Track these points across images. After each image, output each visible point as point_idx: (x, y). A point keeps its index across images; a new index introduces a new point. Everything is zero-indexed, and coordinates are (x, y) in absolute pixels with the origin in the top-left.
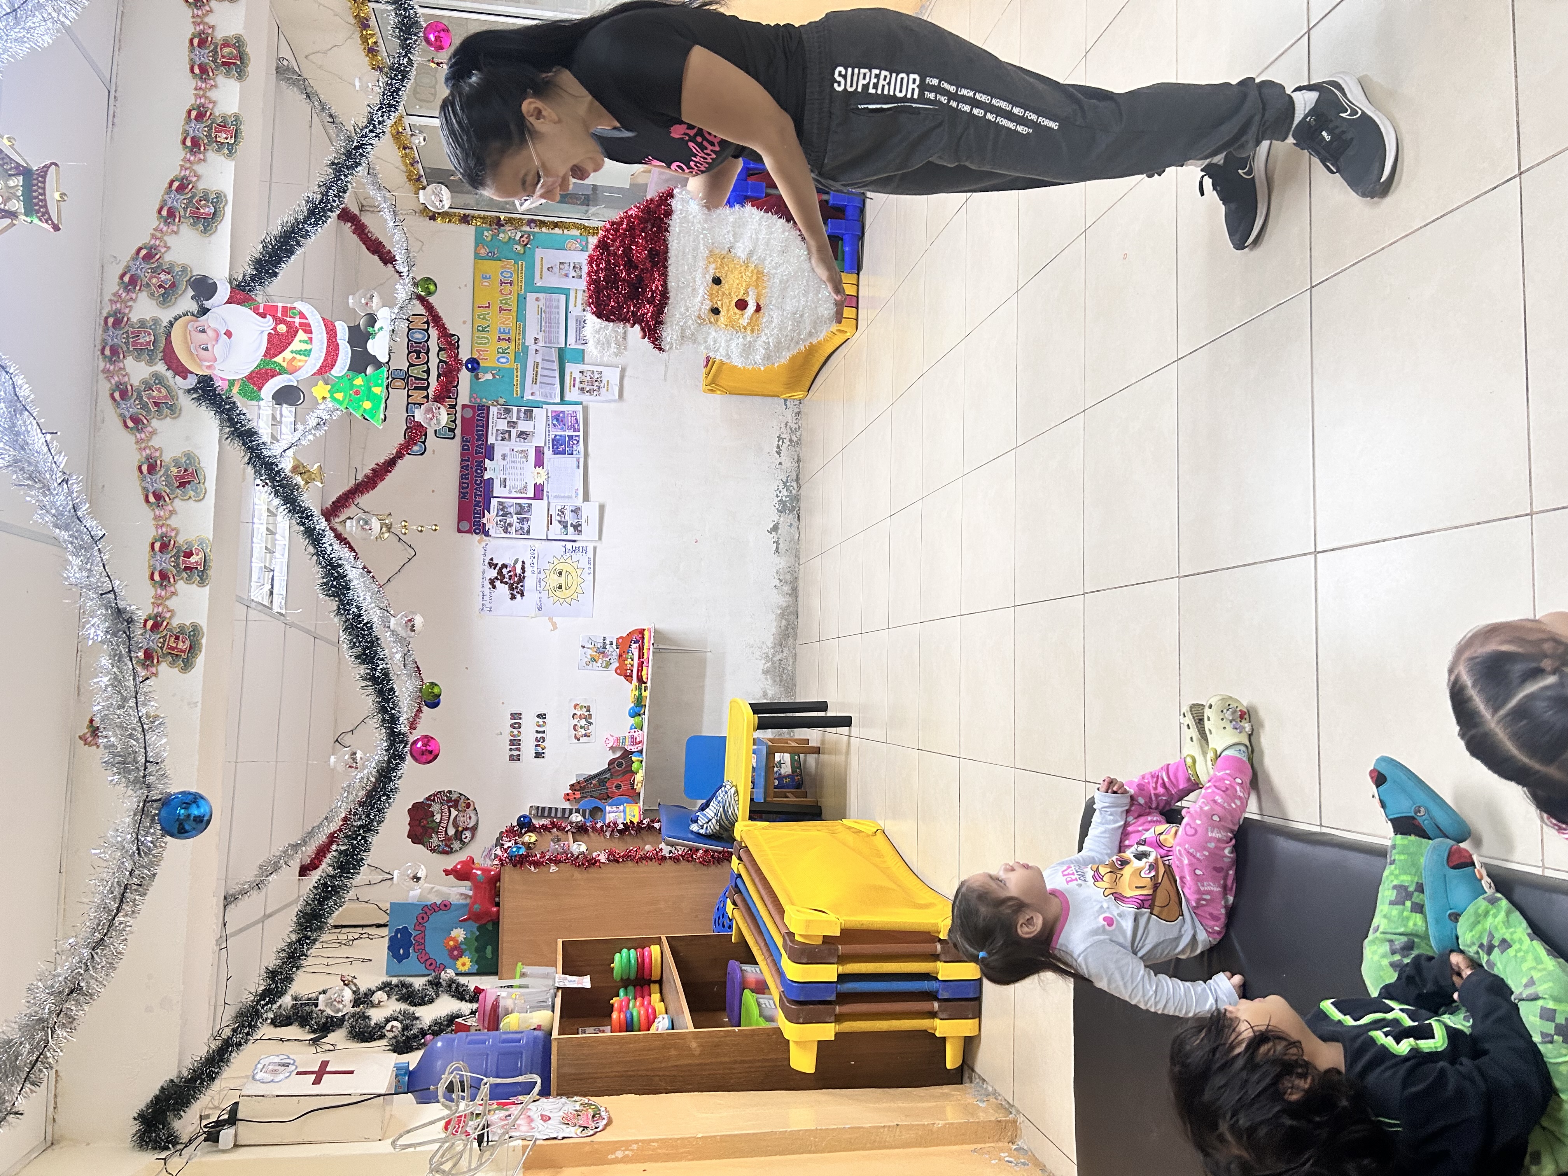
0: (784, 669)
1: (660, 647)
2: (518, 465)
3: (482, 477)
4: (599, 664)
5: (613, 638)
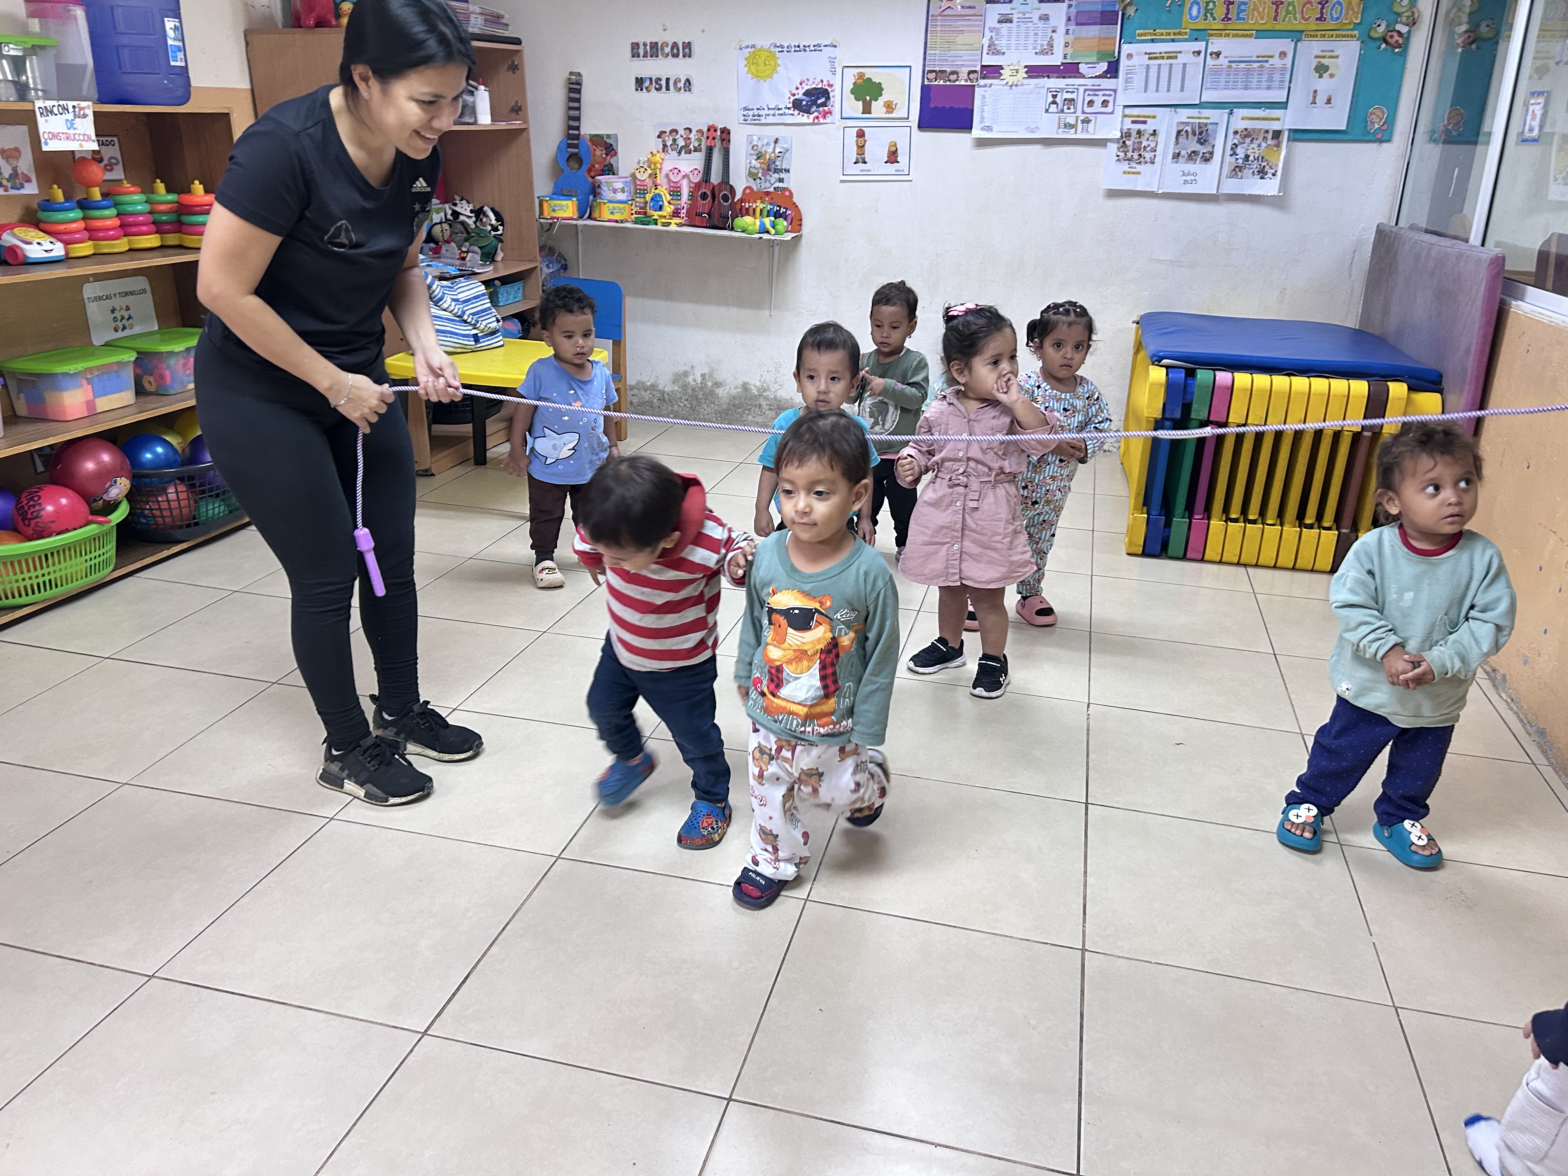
0: (749, 410)
1: (777, 249)
2: (1031, 41)
4: (754, 162)
5: (789, 182)
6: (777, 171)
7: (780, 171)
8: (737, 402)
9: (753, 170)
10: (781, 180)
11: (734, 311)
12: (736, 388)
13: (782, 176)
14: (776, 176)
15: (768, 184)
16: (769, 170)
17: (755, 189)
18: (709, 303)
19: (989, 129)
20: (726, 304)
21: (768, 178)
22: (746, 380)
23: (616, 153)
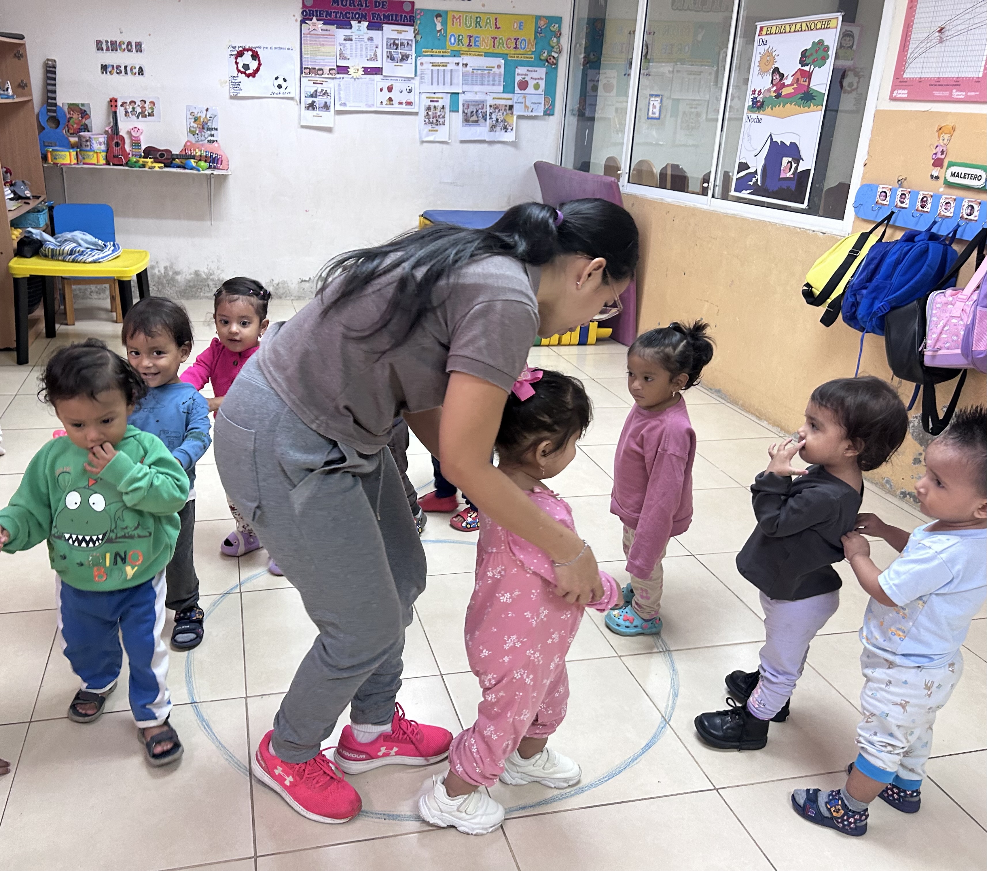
0: (201, 289)
1: (213, 180)
2: (364, 53)
3: (353, 19)
4: (192, 124)
5: (217, 137)
6: (208, 129)
7: (211, 129)
8: (191, 284)
9: (192, 129)
10: (212, 135)
11: (185, 223)
12: (190, 274)
13: (213, 132)
14: (209, 132)
15: (203, 138)
16: (203, 128)
18: (165, 218)
19: (344, 104)
20: (179, 218)
21: (203, 134)
22: (197, 269)
23: (89, 117)
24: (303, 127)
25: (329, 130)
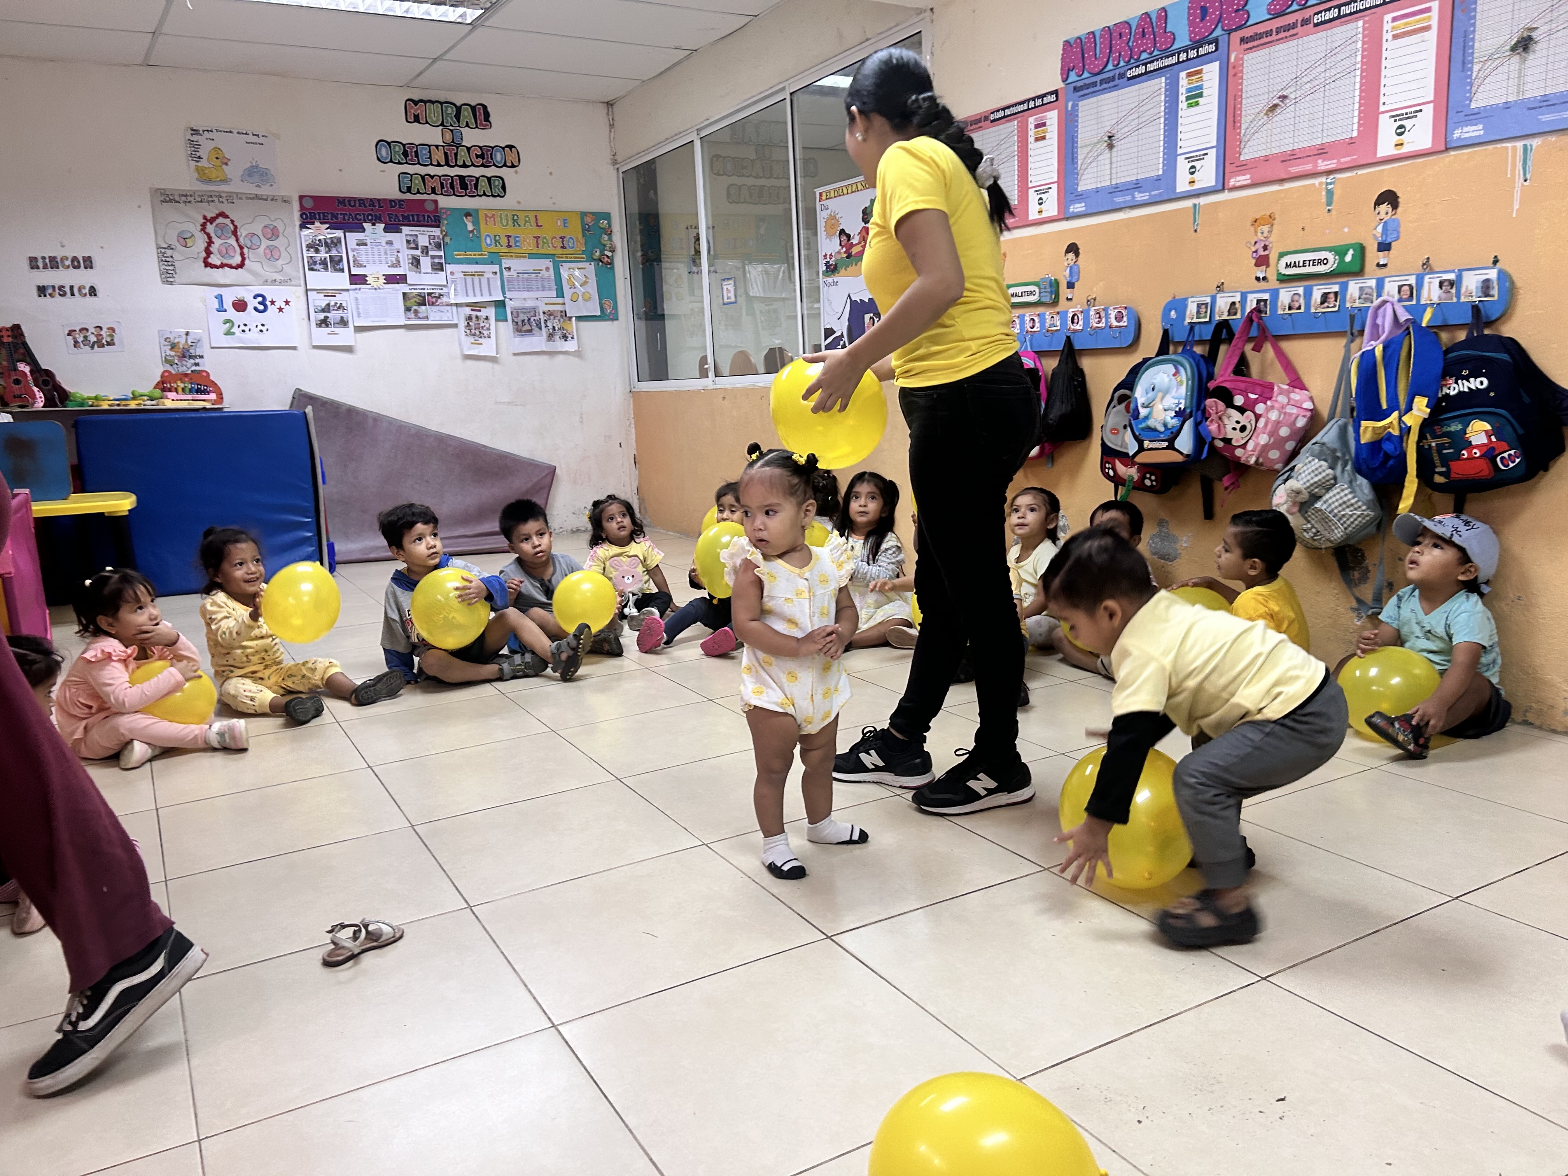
2: (383, 258)
3: (365, 221)
4: (169, 352)
5: (204, 365)
6: (191, 357)
7: (195, 357)
9: (169, 358)
10: (197, 364)
13: (197, 361)
14: (192, 361)
15: (185, 368)
16: (184, 356)
17: (173, 372)
19: (362, 320)
21: (185, 363)
24: (315, 347)
25: (349, 349)
